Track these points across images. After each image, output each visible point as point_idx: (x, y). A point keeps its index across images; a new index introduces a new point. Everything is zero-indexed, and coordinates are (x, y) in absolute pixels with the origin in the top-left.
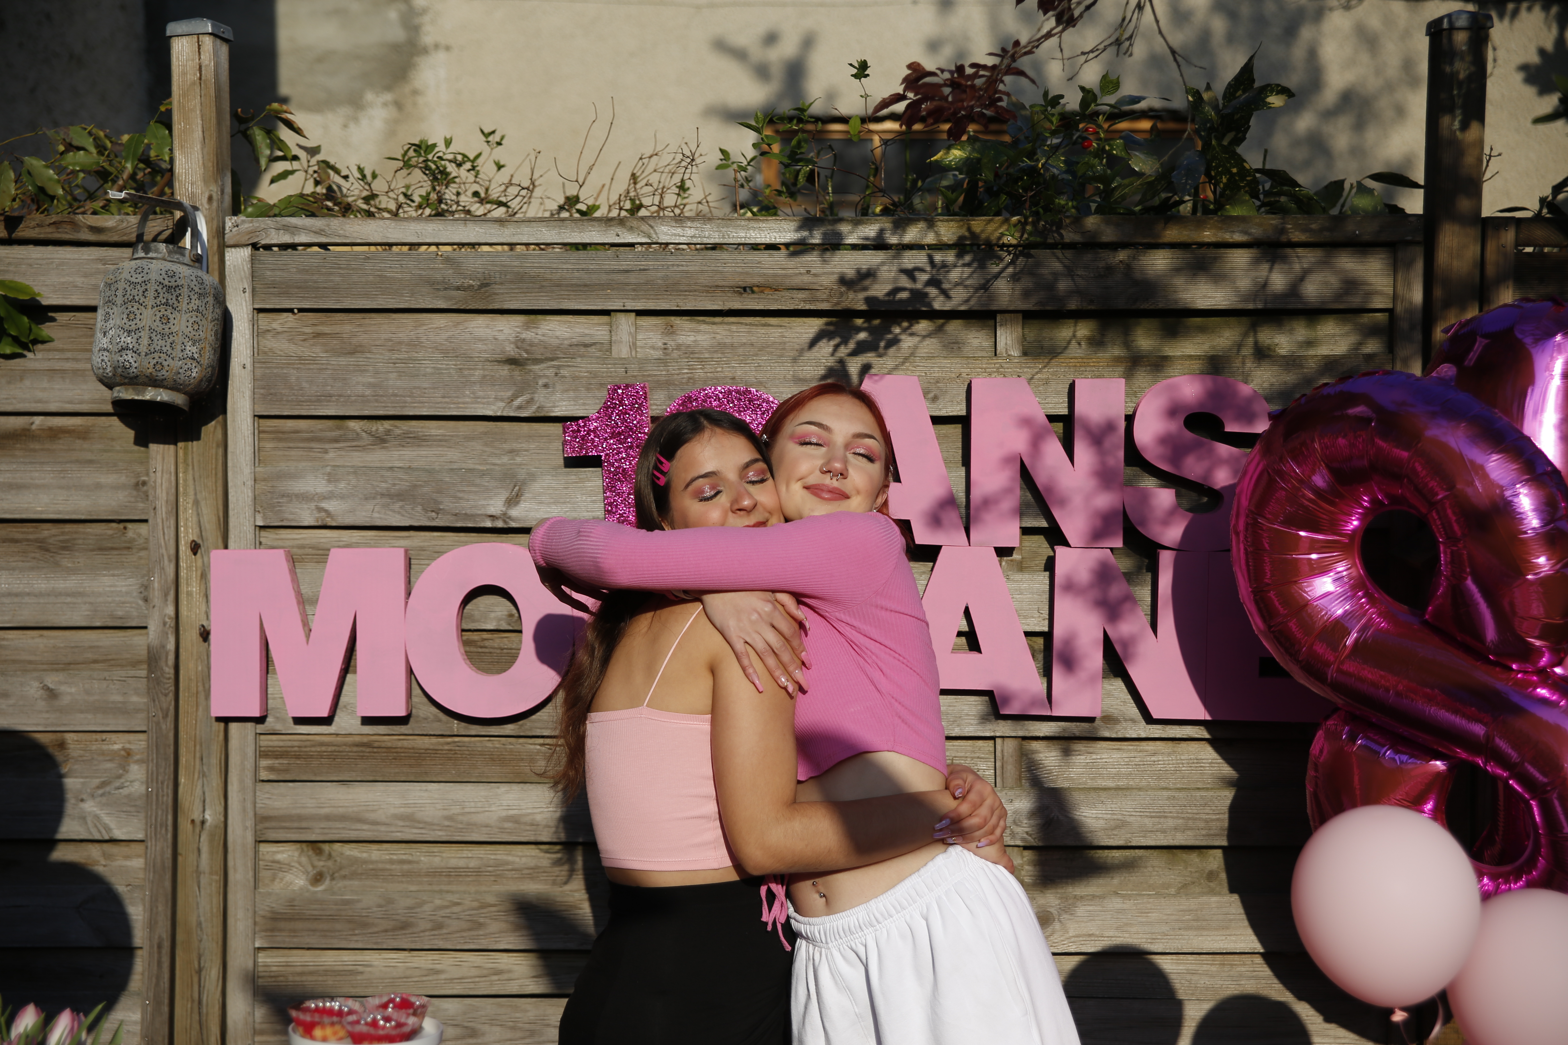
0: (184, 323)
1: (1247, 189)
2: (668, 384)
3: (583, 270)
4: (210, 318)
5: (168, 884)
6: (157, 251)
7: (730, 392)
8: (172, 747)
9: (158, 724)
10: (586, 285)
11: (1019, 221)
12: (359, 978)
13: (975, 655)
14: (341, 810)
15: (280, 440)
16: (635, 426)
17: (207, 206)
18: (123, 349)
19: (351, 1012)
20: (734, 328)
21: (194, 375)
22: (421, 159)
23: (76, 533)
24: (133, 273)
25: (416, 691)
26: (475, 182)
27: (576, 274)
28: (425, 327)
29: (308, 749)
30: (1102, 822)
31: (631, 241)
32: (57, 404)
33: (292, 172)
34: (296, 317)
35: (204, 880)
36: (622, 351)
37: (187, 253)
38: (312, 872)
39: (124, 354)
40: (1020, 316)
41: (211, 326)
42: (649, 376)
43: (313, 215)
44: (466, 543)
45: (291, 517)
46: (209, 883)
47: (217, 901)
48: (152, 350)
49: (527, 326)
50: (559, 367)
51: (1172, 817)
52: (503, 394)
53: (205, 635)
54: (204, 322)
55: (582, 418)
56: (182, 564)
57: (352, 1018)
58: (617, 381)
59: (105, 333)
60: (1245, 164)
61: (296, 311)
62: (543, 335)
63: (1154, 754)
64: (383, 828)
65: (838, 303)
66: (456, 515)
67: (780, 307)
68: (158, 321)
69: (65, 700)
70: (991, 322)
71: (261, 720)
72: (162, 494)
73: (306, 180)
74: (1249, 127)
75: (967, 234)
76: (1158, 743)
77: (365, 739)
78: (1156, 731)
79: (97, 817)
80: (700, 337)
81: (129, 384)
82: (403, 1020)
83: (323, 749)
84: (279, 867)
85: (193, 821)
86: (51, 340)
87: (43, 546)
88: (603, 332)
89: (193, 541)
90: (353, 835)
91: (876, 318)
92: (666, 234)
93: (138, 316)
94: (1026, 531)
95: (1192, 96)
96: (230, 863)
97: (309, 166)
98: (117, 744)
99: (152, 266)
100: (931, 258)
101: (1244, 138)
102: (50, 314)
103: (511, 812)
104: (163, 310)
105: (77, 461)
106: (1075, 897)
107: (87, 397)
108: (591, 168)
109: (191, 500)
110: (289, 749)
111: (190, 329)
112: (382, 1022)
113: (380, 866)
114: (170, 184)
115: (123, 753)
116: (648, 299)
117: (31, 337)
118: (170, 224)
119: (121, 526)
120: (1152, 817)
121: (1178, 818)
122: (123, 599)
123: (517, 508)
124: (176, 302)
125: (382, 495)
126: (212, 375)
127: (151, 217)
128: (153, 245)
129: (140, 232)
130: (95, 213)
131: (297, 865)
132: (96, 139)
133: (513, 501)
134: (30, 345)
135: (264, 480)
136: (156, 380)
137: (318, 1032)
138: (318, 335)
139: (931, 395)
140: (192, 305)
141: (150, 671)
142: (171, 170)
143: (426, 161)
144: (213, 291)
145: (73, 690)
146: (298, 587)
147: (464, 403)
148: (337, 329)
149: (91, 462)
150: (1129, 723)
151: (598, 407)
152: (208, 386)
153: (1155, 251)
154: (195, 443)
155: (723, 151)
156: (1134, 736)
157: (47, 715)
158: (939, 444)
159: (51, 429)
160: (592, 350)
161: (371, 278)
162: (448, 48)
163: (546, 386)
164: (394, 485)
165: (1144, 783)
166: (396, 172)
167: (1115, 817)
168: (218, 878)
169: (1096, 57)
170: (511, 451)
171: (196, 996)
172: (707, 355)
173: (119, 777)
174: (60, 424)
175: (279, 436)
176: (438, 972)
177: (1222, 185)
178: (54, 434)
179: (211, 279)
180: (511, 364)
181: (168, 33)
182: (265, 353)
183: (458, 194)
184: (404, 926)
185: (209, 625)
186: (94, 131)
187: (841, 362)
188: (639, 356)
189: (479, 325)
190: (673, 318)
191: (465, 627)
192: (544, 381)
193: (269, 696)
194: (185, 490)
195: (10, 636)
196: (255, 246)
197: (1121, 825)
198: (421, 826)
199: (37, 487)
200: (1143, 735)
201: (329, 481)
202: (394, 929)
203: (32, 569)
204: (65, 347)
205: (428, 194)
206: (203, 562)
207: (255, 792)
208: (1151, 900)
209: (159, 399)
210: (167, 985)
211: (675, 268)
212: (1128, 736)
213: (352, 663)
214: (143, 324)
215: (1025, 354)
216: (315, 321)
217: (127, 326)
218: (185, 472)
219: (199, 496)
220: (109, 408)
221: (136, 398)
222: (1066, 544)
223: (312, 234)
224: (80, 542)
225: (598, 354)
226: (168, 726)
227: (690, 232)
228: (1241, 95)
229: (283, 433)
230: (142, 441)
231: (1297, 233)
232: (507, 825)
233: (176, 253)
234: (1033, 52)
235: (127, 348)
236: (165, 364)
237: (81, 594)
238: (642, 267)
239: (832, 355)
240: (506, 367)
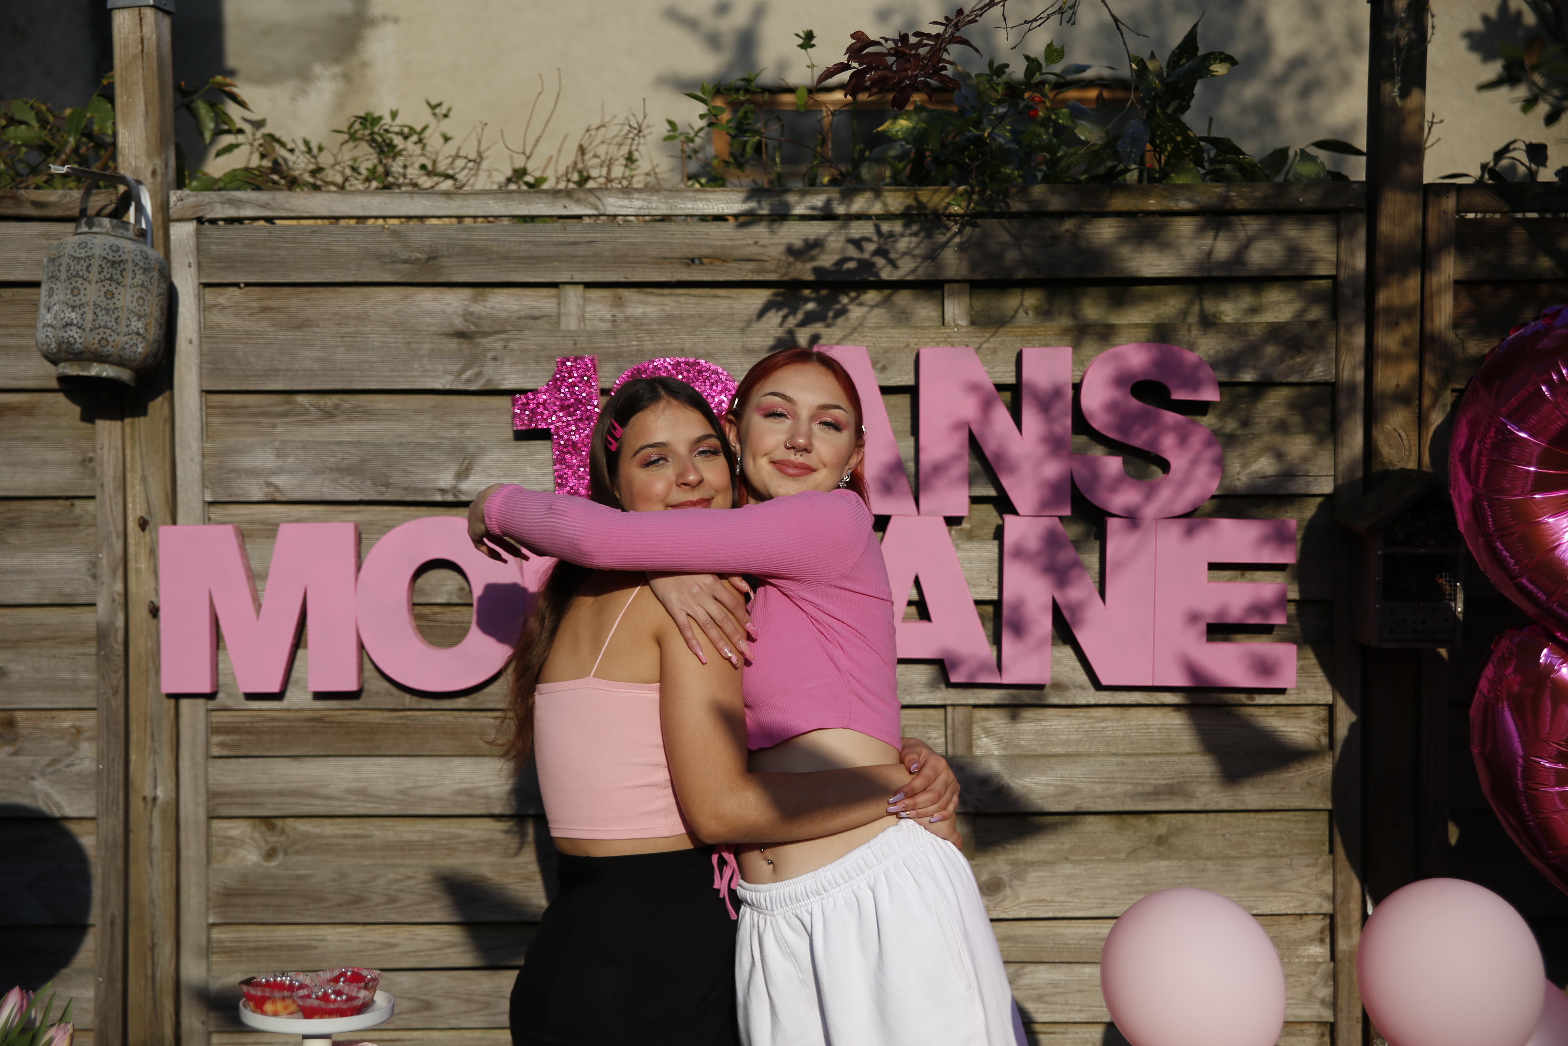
0: (128, 298)
1: (1191, 157)
2: (617, 356)
3: (530, 242)
4: (155, 293)
5: (120, 861)
6: (100, 226)
7: (679, 364)
8: (122, 724)
9: (108, 701)
10: (533, 258)
11: (966, 191)
12: (313, 952)
13: (924, 624)
14: (294, 785)
15: (228, 415)
16: (584, 398)
17: (150, 180)
18: (67, 325)
19: (302, 986)
20: (682, 299)
21: (140, 350)
22: (367, 132)
23: (23, 510)
24: (76, 248)
25: (368, 666)
26: (423, 155)
27: (524, 247)
28: (372, 301)
29: (259, 725)
30: (1052, 788)
31: (578, 213)
33: (237, 146)
34: (243, 291)
35: (156, 857)
36: (571, 323)
37: (131, 228)
38: (265, 848)
39: (68, 329)
40: (967, 286)
41: (156, 301)
42: (598, 348)
43: (258, 188)
44: (415, 517)
45: (240, 492)
46: (162, 860)
47: (170, 877)
48: (97, 326)
49: (475, 300)
50: (507, 340)
51: (1122, 783)
52: (451, 367)
53: (154, 611)
54: (149, 297)
55: (532, 391)
56: (131, 541)
57: (301, 993)
58: (566, 353)
59: (49, 309)
60: (1190, 133)
61: (242, 285)
62: (492, 308)
63: (1104, 720)
64: (335, 803)
65: (785, 274)
66: (406, 489)
67: (728, 279)
68: (102, 296)
69: (14, 678)
70: (939, 292)
71: (211, 696)
72: (109, 470)
73: (252, 153)
74: (1193, 95)
75: (914, 203)
76: (1108, 710)
77: (317, 714)
78: (1105, 697)
79: (48, 795)
80: (648, 309)
81: (74, 360)
82: (354, 994)
83: (275, 724)
84: (232, 843)
85: (144, 798)
88: (552, 305)
89: (141, 518)
90: (306, 810)
91: (824, 288)
92: (614, 206)
93: (82, 292)
94: (975, 500)
95: (1137, 65)
96: (183, 840)
97: (254, 140)
98: (67, 721)
99: (95, 241)
100: (878, 228)
101: (1188, 107)
103: (464, 786)
104: (107, 285)
105: (23, 438)
106: (1026, 863)
107: (32, 373)
108: (538, 140)
109: (138, 476)
110: (240, 725)
111: (135, 304)
112: (333, 996)
113: (334, 840)
114: (113, 157)
115: (73, 730)
116: (596, 271)
118: (114, 198)
119: (68, 502)
120: (1101, 783)
121: (1127, 783)
122: (71, 576)
123: (467, 481)
124: (120, 277)
125: (332, 470)
126: (158, 350)
127: (94, 191)
128: (96, 220)
129: (83, 206)
130: (37, 187)
131: (249, 841)
132: (38, 113)
133: (463, 474)
135: (212, 455)
136: (101, 356)
137: (269, 1007)
138: (264, 310)
139: (879, 365)
140: (136, 280)
141: (100, 648)
142: (114, 144)
143: (372, 133)
144: (157, 266)
145: (22, 668)
146: (248, 562)
147: (413, 377)
148: (283, 303)
149: (37, 438)
150: (1079, 691)
151: (547, 379)
152: (153, 361)
153: (1102, 220)
154: (142, 419)
155: (671, 123)
156: (1084, 702)
158: (889, 414)
160: (540, 322)
161: (318, 252)
162: (396, 20)
163: (495, 359)
164: (343, 459)
165: (1093, 750)
166: (342, 144)
167: (1065, 783)
168: (170, 854)
169: (1040, 25)
170: (461, 425)
171: (149, 972)
172: (655, 327)
173: (70, 754)
174: (5, 401)
175: (228, 411)
176: (391, 946)
177: (1166, 153)
179: (155, 254)
180: (459, 337)
181: (109, 6)
182: (212, 328)
183: (405, 167)
184: (358, 900)
185: (159, 601)
186: (36, 105)
187: (791, 333)
188: (588, 328)
189: (427, 298)
190: (621, 290)
191: (416, 600)
192: (493, 354)
193: (220, 672)
194: (132, 466)
196: (200, 220)
197: (1071, 791)
198: (374, 800)
200: (1092, 702)
201: (278, 456)
202: (349, 903)
204: (10, 323)
205: (375, 167)
206: (152, 539)
207: (206, 768)
208: (1101, 865)
209: (104, 374)
210: (120, 961)
211: (623, 240)
212: (1077, 702)
213: (303, 638)
214: (87, 299)
215: (973, 323)
216: (261, 296)
217: (71, 301)
218: (133, 448)
219: (146, 472)
220: (55, 384)
221: (82, 373)
222: (1014, 511)
223: (257, 208)
224: (27, 519)
225: (547, 327)
226: (117, 703)
227: (637, 204)
228: (1185, 64)
229: (231, 408)
230: (89, 416)
231: (1241, 201)
232: (461, 798)
233: (120, 227)
234: (977, 21)
235: (72, 324)
236: (110, 339)
237: (28, 572)
238: (590, 239)
239: (781, 325)
240: (455, 341)
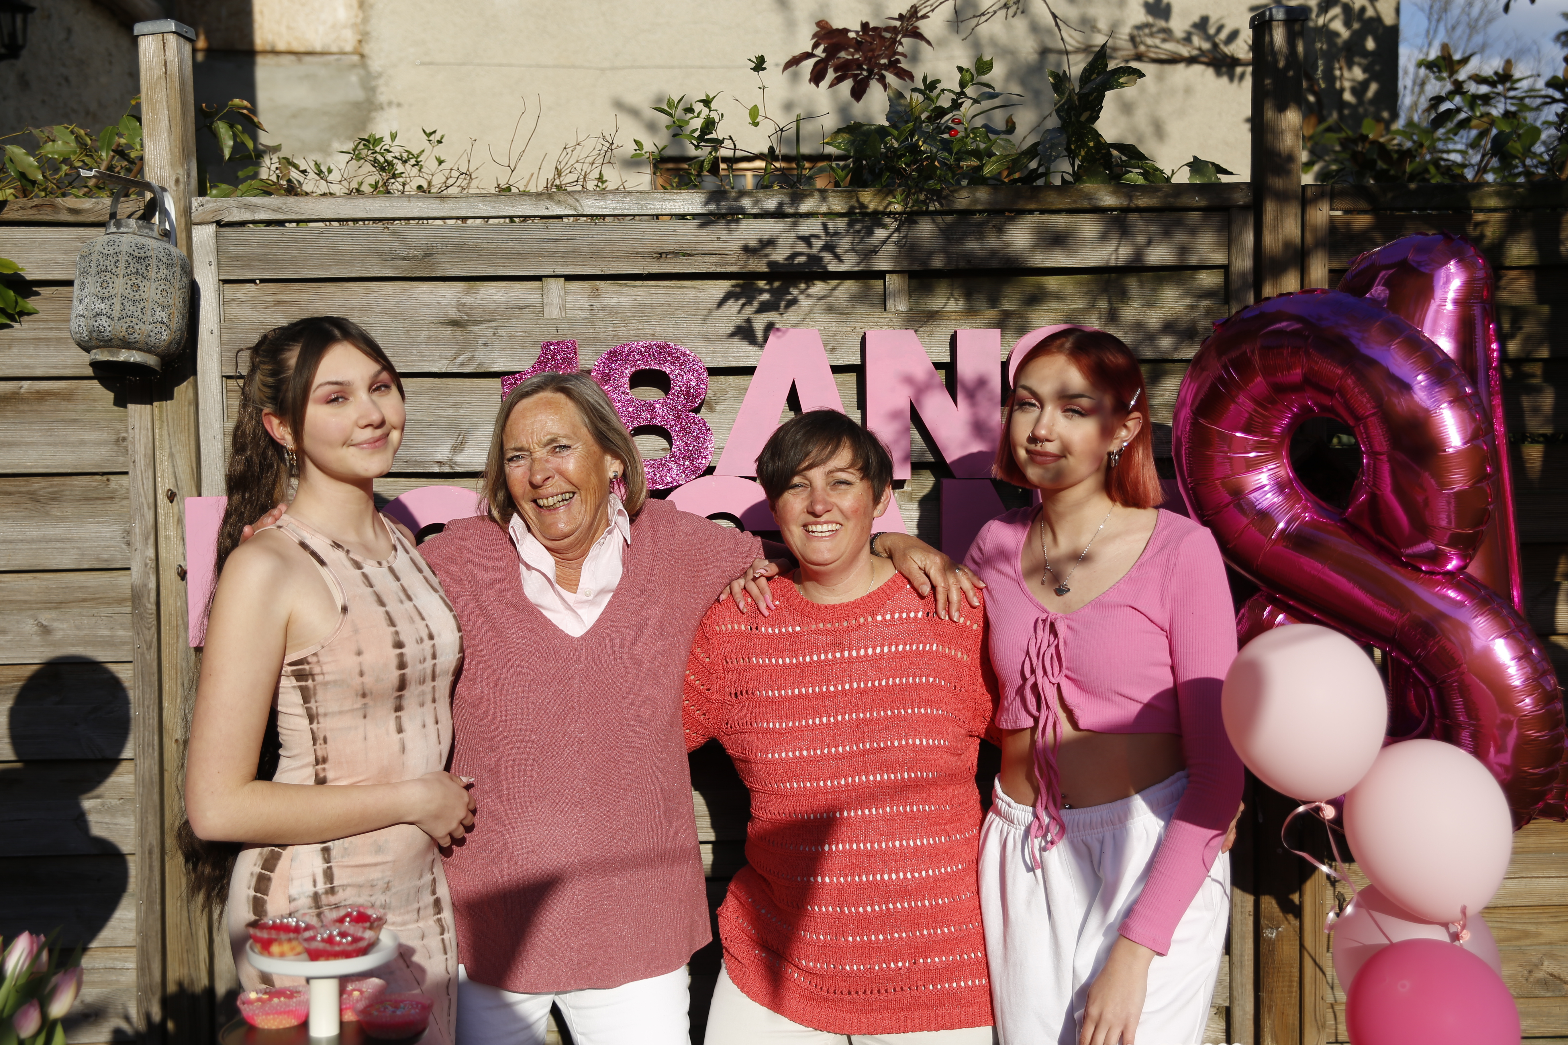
0: (153, 291)
1: (1102, 161)
2: (595, 341)
3: (517, 240)
4: (177, 286)
5: (156, 797)
6: (127, 226)
7: (651, 346)
8: (156, 675)
9: (142, 654)
10: (519, 254)
11: (903, 193)
17: (174, 188)
18: (97, 315)
20: (653, 290)
21: (164, 337)
22: (370, 152)
23: (63, 485)
24: (106, 246)
26: (419, 176)
27: (511, 244)
28: (375, 294)
31: (559, 213)
32: (42, 369)
34: (258, 287)
36: (553, 312)
37: (156, 228)
39: (98, 319)
40: (907, 276)
41: (178, 293)
42: (577, 334)
43: (271, 193)
44: (417, 487)
48: (125, 315)
49: (467, 292)
50: (496, 328)
52: (446, 352)
53: (183, 574)
54: (172, 290)
55: (518, 372)
56: (161, 511)
57: (307, 934)
58: (550, 339)
59: (81, 302)
60: (1101, 139)
61: (258, 282)
62: (482, 300)
65: (745, 267)
67: (694, 271)
68: (129, 289)
69: (58, 635)
70: (881, 282)
72: (140, 448)
74: (1102, 107)
75: (856, 204)
79: (90, 739)
80: (622, 299)
81: (104, 347)
82: (359, 934)
85: (177, 741)
86: (36, 312)
87: (34, 498)
88: (535, 296)
89: (170, 490)
91: (777, 279)
92: (591, 207)
93: (111, 285)
94: (915, 465)
97: (271, 164)
99: (121, 239)
100: (825, 226)
101: (1099, 116)
102: (34, 289)
104: (133, 279)
105: (63, 421)
107: (70, 362)
108: (521, 155)
109: (166, 453)
111: (159, 296)
112: (338, 938)
114: (141, 171)
115: (112, 681)
116: (576, 265)
117: (18, 310)
118: (142, 205)
119: (105, 478)
122: (107, 544)
123: (462, 454)
124: (145, 272)
126: (181, 338)
127: (123, 198)
128: (125, 222)
129: (113, 211)
130: (75, 197)
132: (79, 137)
133: (458, 448)
134: (17, 317)
136: (129, 343)
137: (275, 948)
138: (278, 303)
139: (829, 347)
140: (161, 274)
141: (134, 607)
142: (141, 158)
143: (376, 152)
144: (179, 262)
145: (65, 626)
147: (412, 362)
148: (295, 297)
149: (75, 421)
151: (532, 363)
152: (177, 348)
153: (1024, 216)
154: (169, 402)
155: (637, 143)
157: (42, 649)
158: (838, 390)
159: (38, 392)
160: (526, 311)
161: (325, 250)
162: (399, 105)
163: (485, 344)
166: (348, 163)
170: (455, 404)
172: (629, 315)
173: (110, 703)
174: (46, 388)
177: (1080, 158)
178: (41, 396)
179: (178, 252)
180: (453, 326)
181: (136, 33)
182: (230, 320)
183: (404, 185)
185: (186, 565)
186: (76, 130)
187: (748, 321)
188: (569, 316)
189: (423, 291)
190: (598, 282)
192: (484, 340)
194: (161, 444)
195: (6, 579)
196: (219, 223)
199: (27, 444)
203: (24, 518)
204: (50, 318)
205: (377, 182)
206: (179, 509)
209: (132, 360)
210: (158, 886)
211: (599, 237)
214: (116, 291)
215: (911, 309)
216: (275, 291)
217: (101, 293)
218: (161, 428)
219: (173, 450)
220: (89, 372)
221: (112, 359)
222: (951, 475)
223: (271, 212)
224: (68, 493)
226: (151, 656)
227: (612, 205)
228: (1095, 78)
230: (121, 401)
231: (1145, 200)
233: (145, 227)
235: (101, 314)
236: (136, 327)
237: (69, 540)
238: (569, 237)
239: (739, 312)
240: (449, 328)
